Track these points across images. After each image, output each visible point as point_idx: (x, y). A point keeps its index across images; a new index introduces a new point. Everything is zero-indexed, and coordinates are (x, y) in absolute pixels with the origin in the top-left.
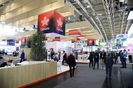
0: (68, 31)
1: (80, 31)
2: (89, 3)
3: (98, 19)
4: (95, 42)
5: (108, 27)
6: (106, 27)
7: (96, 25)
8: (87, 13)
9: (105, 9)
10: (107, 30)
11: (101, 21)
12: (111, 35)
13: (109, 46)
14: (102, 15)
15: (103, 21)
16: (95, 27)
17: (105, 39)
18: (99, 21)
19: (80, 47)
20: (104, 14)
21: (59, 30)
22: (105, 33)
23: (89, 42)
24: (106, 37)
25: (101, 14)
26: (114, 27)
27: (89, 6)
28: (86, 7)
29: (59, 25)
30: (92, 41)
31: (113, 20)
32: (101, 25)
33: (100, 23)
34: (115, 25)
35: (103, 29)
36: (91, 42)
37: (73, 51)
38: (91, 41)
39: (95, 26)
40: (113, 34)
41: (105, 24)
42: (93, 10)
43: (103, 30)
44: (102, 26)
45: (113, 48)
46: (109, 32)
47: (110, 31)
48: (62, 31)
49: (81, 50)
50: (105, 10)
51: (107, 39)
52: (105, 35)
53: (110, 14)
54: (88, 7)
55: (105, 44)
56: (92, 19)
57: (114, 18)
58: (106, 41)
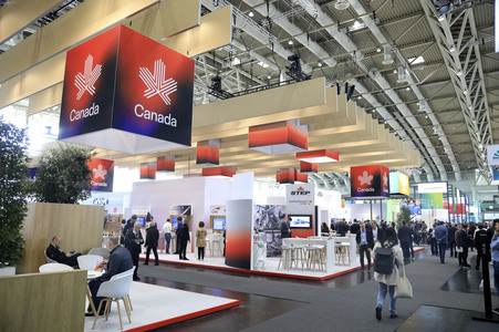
0: (246, 131)
1: (302, 131)
2: (360, 11)
3: (410, 82)
4: (385, 179)
5: (458, 117)
6: (446, 117)
7: (402, 108)
8: (358, 53)
9: (437, 33)
10: (453, 128)
11: (422, 91)
12: (473, 152)
13: (460, 200)
14: (426, 63)
15: (433, 89)
16: (398, 116)
17: (449, 170)
18: (416, 90)
19: (304, 202)
20: (434, 57)
21: (149, 115)
22: (443, 139)
23: (360, 178)
24: (451, 158)
25: (420, 60)
26: (487, 114)
27: (361, 21)
28: (347, 26)
29: (148, 94)
30: (371, 177)
31: (476, 82)
32: (423, 107)
33: (420, 97)
34: (491, 105)
35: (435, 122)
36: (366, 179)
37: (274, 218)
38: (365, 173)
39: (396, 114)
40: (481, 146)
41: (441, 104)
42: (381, 40)
43: (437, 130)
44: (428, 110)
45: (488, 210)
46: (464, 138)
47: (467, 132)
48: (173, 123)
49: (311, 216)
50: (438, 41)
51: (455, 167)
52: (447, 150)
53: (462, 58)
54: (357, 26)
55: (441, 187)
56: (380, 81)
57: (484, 72)
58: (454, 177)
